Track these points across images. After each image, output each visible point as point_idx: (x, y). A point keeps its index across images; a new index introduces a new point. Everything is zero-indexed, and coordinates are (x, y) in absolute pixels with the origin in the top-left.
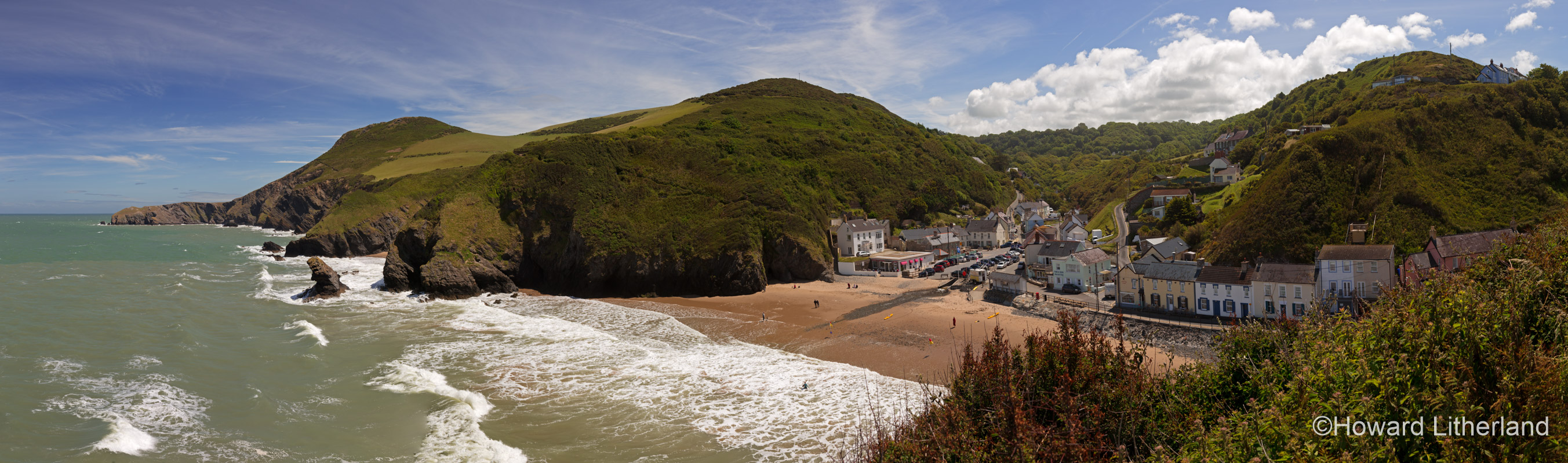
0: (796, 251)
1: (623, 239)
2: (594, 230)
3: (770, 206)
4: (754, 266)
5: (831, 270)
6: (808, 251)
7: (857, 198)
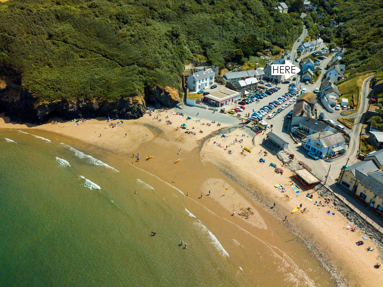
0: (163, 94)
1: (59, 91)
2: (37, 87)
3: (148, 67)
4: (139, 105)
5: (182, 102)
6: (170, 94)
7: (202, 50)
